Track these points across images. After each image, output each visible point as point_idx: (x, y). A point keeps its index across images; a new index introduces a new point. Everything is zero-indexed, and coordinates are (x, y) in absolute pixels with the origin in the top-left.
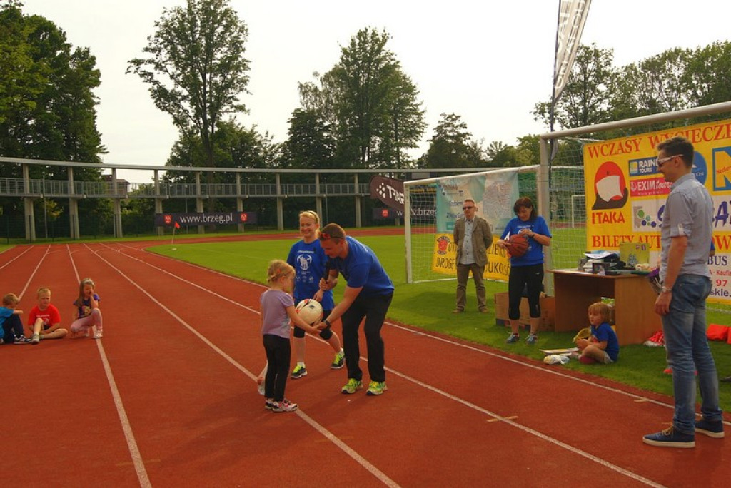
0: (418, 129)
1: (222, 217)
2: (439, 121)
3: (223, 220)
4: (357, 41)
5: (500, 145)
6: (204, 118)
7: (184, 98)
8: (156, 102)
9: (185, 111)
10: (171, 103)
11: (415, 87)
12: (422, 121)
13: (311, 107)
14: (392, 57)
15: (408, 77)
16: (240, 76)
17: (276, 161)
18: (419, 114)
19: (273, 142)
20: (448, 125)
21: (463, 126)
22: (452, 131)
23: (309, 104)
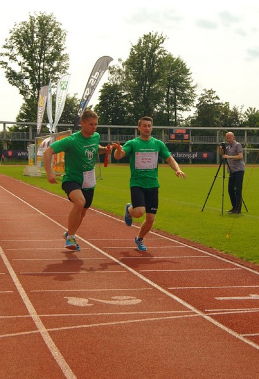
0: (190, 98)
2: (202, 94)
4: (143, 41)
5: (254, 110)
7: (27, 78)
8: (9, 80)
9: (26, 86)
10: (18, 81)
11: (189, 70)
12: (194, 93)
13: (115, 82)
14: (165, 52)
15: (184, 63)
18: (191, 89)
20: (207, 97)
21: (217, 98)
22: (210, 101)
23: (114, 80)
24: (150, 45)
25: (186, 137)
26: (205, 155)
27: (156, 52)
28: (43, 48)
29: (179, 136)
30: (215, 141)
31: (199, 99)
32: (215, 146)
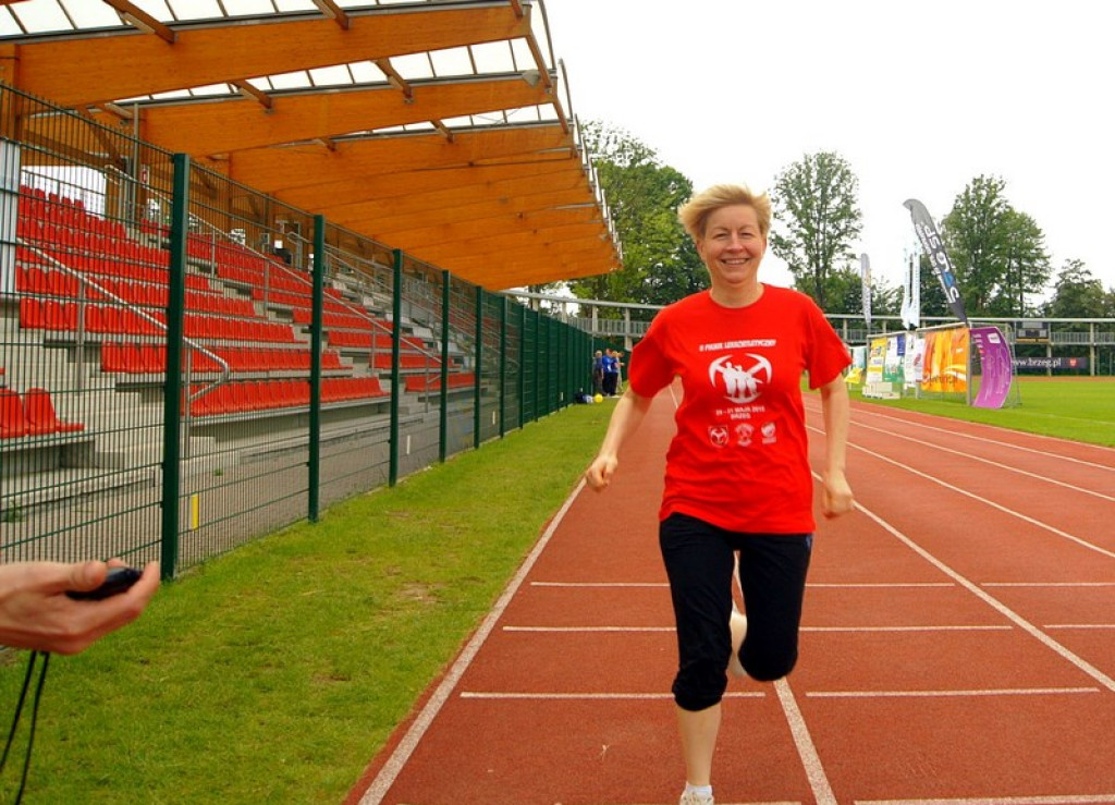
0: (1044, 275)
2: (1064, 267)
4: (972, 187)
6: (817, 265)
7: (799, 246)
9: (799, 258)
10: (786, 251)
11: (1040, 230)
12: (1050, 265)
14: (1007, 204)
15: (1032, 220)
16: (854, 224)
17: (890, 306)
18: (1045, 259)
19: (888, 287)
20: (1072, 271)
21: (1088, 272)
22: (1076, 277)
24: (984, 193)
25: (1043, 333)
26: (1073, 362)
27: (993, 204)
28: (825, 200)
29: (1031, 334)
30: (1089, 340)
31: (1059, 275)
32: (1087, 348)
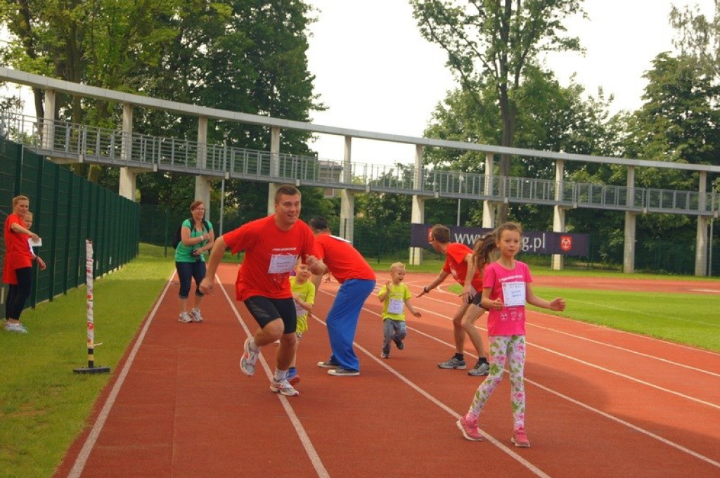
1: (527, 239)
3: (529, 244)
8: (420, 25)
9: (470, 44)
13: (690, 51)
23: (686, 45)
